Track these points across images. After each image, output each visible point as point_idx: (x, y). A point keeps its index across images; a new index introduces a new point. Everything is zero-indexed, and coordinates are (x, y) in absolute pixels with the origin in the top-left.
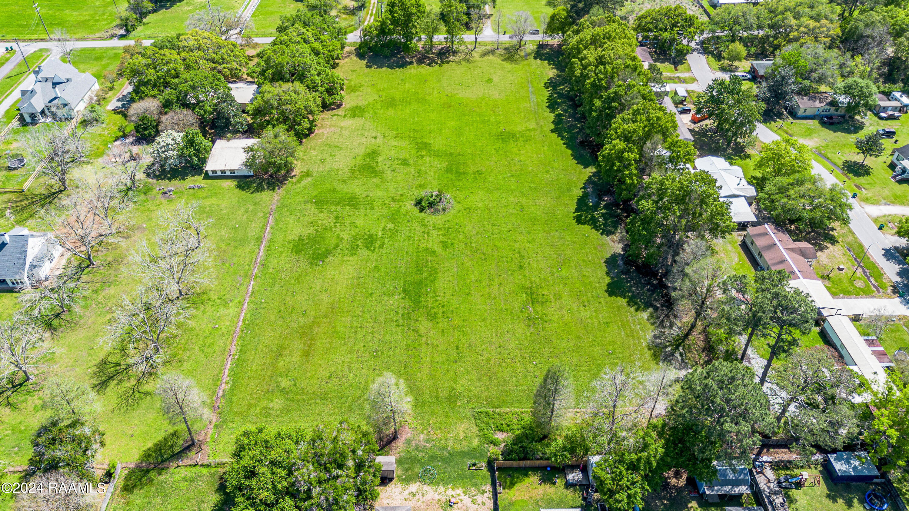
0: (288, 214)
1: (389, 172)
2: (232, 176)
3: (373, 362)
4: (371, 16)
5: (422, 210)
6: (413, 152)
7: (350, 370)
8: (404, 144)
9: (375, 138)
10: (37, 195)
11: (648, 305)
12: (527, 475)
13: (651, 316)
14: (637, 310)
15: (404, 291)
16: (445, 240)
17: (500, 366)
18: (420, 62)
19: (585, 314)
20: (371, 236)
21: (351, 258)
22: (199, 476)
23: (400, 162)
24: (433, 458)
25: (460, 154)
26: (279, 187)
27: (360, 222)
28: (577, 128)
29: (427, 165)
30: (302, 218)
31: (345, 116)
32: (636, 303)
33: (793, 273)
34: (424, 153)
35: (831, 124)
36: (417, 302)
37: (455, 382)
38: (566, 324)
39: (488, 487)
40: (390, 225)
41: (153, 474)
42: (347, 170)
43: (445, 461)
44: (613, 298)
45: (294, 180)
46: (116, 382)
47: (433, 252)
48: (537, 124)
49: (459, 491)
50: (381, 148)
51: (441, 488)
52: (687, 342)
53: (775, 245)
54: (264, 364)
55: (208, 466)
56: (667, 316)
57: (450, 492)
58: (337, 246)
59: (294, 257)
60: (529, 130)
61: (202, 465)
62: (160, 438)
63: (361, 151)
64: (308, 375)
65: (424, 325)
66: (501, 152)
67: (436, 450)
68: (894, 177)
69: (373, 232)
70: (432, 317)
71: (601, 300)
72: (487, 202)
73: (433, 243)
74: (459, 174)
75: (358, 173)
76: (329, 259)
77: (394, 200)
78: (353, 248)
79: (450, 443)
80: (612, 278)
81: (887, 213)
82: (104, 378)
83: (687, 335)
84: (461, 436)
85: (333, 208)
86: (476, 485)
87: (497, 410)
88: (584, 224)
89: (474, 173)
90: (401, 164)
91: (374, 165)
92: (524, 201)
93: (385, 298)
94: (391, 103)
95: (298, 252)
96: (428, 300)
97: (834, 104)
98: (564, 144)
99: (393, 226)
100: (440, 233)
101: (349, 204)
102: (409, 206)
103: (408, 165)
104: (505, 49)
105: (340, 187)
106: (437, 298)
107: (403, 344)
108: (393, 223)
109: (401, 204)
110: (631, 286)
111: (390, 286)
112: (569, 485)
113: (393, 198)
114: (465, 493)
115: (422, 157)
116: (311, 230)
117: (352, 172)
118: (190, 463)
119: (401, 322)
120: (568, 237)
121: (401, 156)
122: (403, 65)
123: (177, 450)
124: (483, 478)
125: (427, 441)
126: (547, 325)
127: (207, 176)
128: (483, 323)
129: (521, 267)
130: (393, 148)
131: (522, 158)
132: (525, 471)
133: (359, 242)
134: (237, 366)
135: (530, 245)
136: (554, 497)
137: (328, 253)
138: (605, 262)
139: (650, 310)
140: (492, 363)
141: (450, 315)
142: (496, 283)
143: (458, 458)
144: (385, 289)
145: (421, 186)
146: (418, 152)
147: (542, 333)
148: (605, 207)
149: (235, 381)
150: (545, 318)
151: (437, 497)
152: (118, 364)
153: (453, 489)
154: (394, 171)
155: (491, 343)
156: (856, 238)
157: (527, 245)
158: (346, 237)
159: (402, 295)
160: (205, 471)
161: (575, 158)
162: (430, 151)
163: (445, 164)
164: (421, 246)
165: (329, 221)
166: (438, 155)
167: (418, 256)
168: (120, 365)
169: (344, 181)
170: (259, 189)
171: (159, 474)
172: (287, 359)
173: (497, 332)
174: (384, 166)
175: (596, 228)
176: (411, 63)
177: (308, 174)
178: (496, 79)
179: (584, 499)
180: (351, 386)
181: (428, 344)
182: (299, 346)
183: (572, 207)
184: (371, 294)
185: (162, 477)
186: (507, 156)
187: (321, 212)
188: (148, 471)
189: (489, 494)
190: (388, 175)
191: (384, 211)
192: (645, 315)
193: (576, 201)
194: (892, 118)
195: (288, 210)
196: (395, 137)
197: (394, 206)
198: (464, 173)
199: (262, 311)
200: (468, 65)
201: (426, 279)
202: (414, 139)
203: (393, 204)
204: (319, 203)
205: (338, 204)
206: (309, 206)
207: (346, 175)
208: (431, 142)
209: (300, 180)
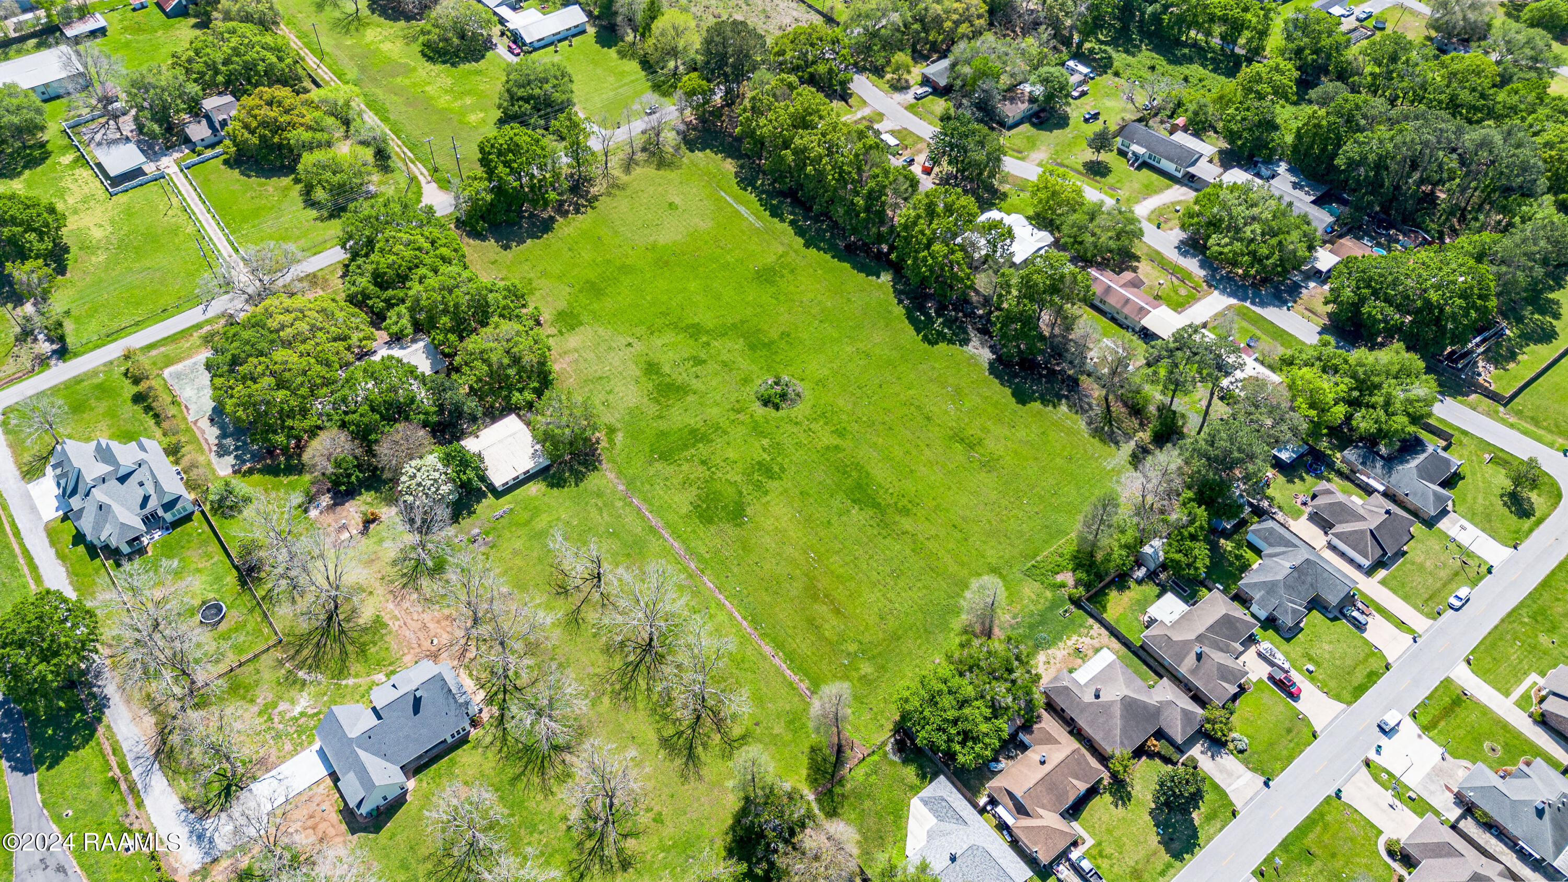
0: (648, 487)
1: (694, 381)
2: (529, 477)
3: (901, 584)
4: (413, 162)
5: (777, 407)
6: (691, 342)
7: (891, 601)
8: (669, 337)
9: (630, 345)
10: (310, 633)
11: (1060, 397)
12: (1107, 594)
13: (1069, 406)
14: (1054, 407)
15: (854, 501)
16: (833, 428)
17: (1002, 521)
18: (561, 210)
19: (1021, 433)
20: (759, 463)
21: (768, 498)
22: (876, 764)
23: (692, 363)
24: (1031, 627)
25: (743, 322)
26: (600, 462)
27: (732, 455)
28: (825, 231)
29: (724, 351)
30: (668, 483)
31: (561, 332)
32: (1049, 401)
33: (1142, 308)
34: (705, 339)
35: (1041, 123)
36: (877, 506)
37: (983, 557)
38: (1016, 453)
39: (1091, 621)
40: (765, 442)
41: (838, 790)
42: (646, 401)
43: (1042, 622)
44: (1028, 406)
45: (604, 444)
46: (700, 748)
47: (837, 447)
48: (782, 244)
49: (1075, 638)
50: (651, 356)
51: (1061, 645)
52: (1114, 415)
53: (1110, 287)
54: (813, 644)
55: (873, 752)
56: (1080, 399)
57: (1069, 643)
58: (740, 493)
59: (713, 529)
60: (781, 256)
61: (869, 755)
62: (806, 761)
63: (635, 370)
64: (862, 628)
65: (906, 524)
66: (782, 298)
67: (1028, 620)
68: (1132, 165)
69: (757, 458)
70: (905, 512)
71: (1020, 413)
72: (829, 366)
73: (826, 438)
74: (769, 345)
75: (663, 399)
76: (749, 511)
77: (736, 411)
78: (760, 487)
79: (1032, 607)
80: (1010, 387)
81: (1152, 207)
82: (685, 752)
83: (1108, 407)
84: (1034, 597)
85: (686, 454)
86: (1081, 625)
87: (1038, 559)
88: (937, 343)
89: (782, 338)
90: (696, 364)
91: (668, 380)
92: (860, 345)
93: (844, 518)
94: (594, 289)
95: (710, 521)
96: (884, 499)
97: (1033, 100)
98: (832, 257)
100: (821, 423)
101: (697, 441)
102: (759, 411)
103: (704, 362)
104: (644, 150)
105: (663, 425)
106: (891, 491)
107: (908, 552)
108: (765, 437)
109: (748, 411)
110: (1031, 387)
111: (836, 503)
112: (1140, 582)
113: (733, 410)
114: (1079, 636)
115: (708, 344)
116: (694, 491)
118: (856, 761)
119: (884, 532)
120: (937, 365)
121: (685, 355)
122: (546, 226)
123: (833, 759)
124: (1080, 617)
125: (1014, 618)
126: (1001, 462)
127: (498, 494)
128: (951, 493)
129: (928, 419)
130: (665, 349)
131: (810, 296)
132: (1102, 593)
133: (756, 476)
134: (792, 661)
136: (1138, 597)
138: (990, 373)
139: (1064, 401)
140: (994, 523)
141: (918, 501)
142: (923, 447)
143: (1049, 615)
144: (835, 510)
146: (696, 340)
147: (1005, 472)
148: (939, 315)
149: (807, 674)
150: (995, 457)
151: (1065, 653)
152: (680, 734)
153: (1069, 638)
154: (697, 377)
155: (976, 505)
156: (1149, 246)
157: (910, 392)
158: (738, 478)
159: (856, 507)
160: (875, 758)
161: (860, 271)
162: (707, 332)
163: (741, 341)
164: (819, 448)
166: (722, 332)
167: (828, 460)
168: (683, 732)
169: (660, 417)
170: (579, 478)
171: (843, 786)
172: (827, 626)
173: (971, 493)
175: (951, 342)
176: (552, 219)
177: (612, 430)
178: (677, 200)
179: (1158, 585)
180: (907, 614)
181: (928, 539)
182: (822, 609)
183: (910, 330)
184: (829, 522)
185: (848, 786)
186: (793, 301)
187: (680, 465)
188: (830, 791)
189: (1096, 626)
190: (696, 384)
191: (742, 429)
192: (1064, 408)
193: (907, 321)
194: (1084, 94)
195: (642, 484)
196: (652, 333)
197: (744, 418)
198: (772, 343)
199: (751, 599)
200: (622, 193)
201: (860, 478)
202: (675, 326)
203: (741, 417)
204: (666, 457)
205: (686, 447)
206: (658, 466)
207: (653, 409)
208: (697, 320)
209: (611, 441)
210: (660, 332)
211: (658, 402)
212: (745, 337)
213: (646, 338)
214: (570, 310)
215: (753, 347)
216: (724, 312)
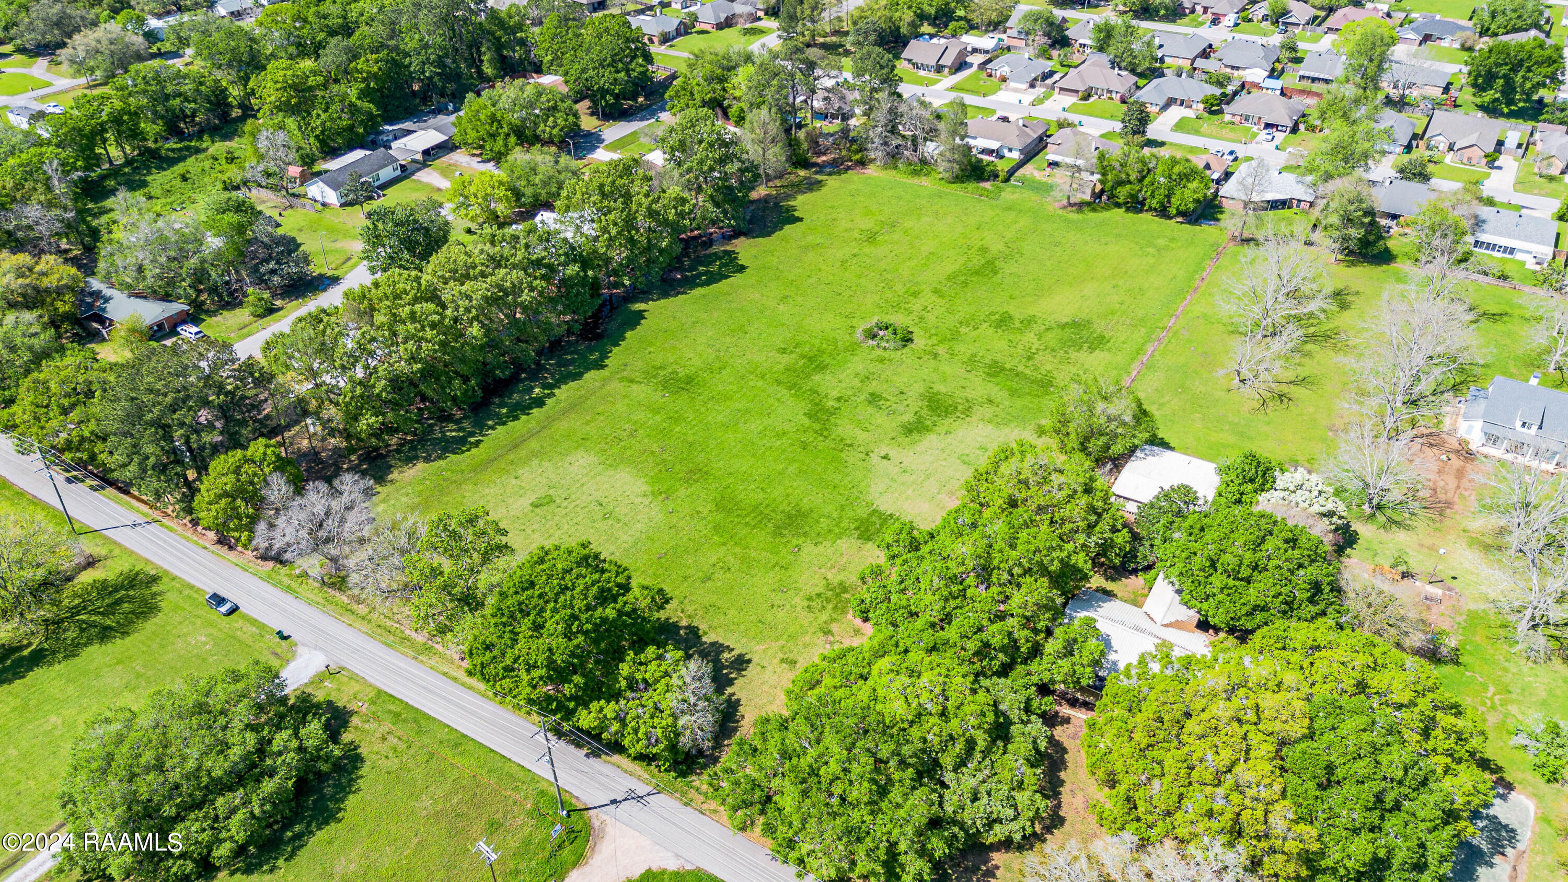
1: (911, 394)
6: (843, 412)
8: (846, 431)
9: (885, 457)
15: (996, 273)
16: (911, 298)
20: (998, 327)
21: (1037, 314)
23: (881, 402)
25: (779, 384)
27: (1002, 344)
29: (844, 385)
34: (831, 403)
36: (990, 263)
40: (963, 330)
42: (974, 418)
47: (935, 292)
50: (893, 435)
58: (1047, 329)
59: (1108, 334)
60: (632, 381)
63: (930, 440)
65: (997, 248)
69: (992, 330)
70: (983, 250)
74: (812, 359)
75: (960, 407)
76: (1065, 320)
77: (936, 356)
78: (1029, 321)
85: (1027, 371)
89: (791, 352)
90: (882, 399)
91: (925, 412)
92: (773, 303)
93: (1021, 274)
95: (1101, 338)
96: (977, 261)
99: (961, 329)
100: (909, 306)
101: (1003, 369)
102: (920, 342)
103: (872, 394)
105: (1002, 396)
106: (966, 260)
107: (1027, 243)
108: (958, 332)
109: (929, 349)
111: (1008, 281)
113: (935, 358)
115: (839, 399)
116: (1073, 355)
117: (968, 411)
119: (1017, 256)
121: (871, 410)
130: (871, 428)
131: (701, 348)
133: (1017, 326)
135: (823, 267)
137: (1066, 326)
141: (965, 247)
144: (1016, 280)
145: (882, 360)
146: (837, 409)
154: (902, 393)
158: (1030, 335)
159: (1001, 271)
162: (817, 404)
163: (817, 378)
164: (944, 301)
165: (1042, 357)
166: (811, 393)
167: (956, 294)
169: (991, 402)
174: (911, 404)
181: (1004, 237)
187: (1048, 372)
190: (916, 390)
191: (960, 348)
196: (851, 445)
197: (941, 350)
198: (804, 357)
201: (964, 274)
202: (824, 431)
203: (942, 352)
204: (1045, 383)
205: (1018, 374)
206: (1063, 384)
207: (981, 410)
208: (800, 417)
210: (842, 440)
211: (968, 409)
212: (808, 376)
213: (862, 449)
214: (856, 529)
215: (821, 368)
216: (771, 401)
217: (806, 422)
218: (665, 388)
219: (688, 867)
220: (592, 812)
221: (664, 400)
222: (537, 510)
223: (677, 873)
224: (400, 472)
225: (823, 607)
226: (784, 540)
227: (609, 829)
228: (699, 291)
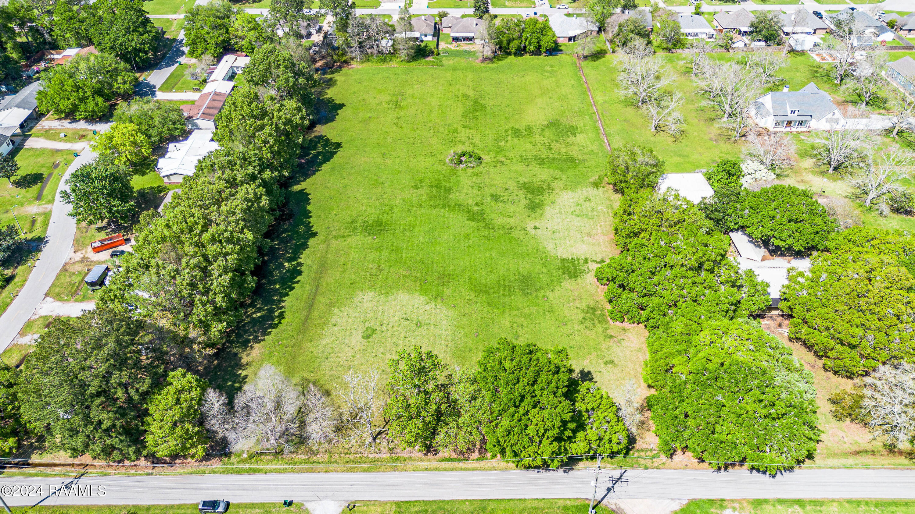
0: (595, 151)
1: (511, 188)
6: (487, 210)
8: (500, 221)
9: (536, 228)
15: (485, 108)
16: (455, 134)
19: (364, 97)
20: (517, 138)
21: (529, 124)
23: (502, 198)
25: (435, 207)
27: (528, 146)
29: (471, 195)
30: (581, 148)
31: (586, 261)
34: (475, 208)
36: (476, 102)
39: (440, 49)
40: (502, 144)
42: (557, 190)
45: (607, 180)
47: (465, 128)
49: (453, 48)
50: (526, 214)
51: (461, 49)
55: (571, 54)
57: (457, 48)
58: (542, 131)
59: (573, 124)
60: (343, 236)
61: (574, 54)
63: (549, 210)
65: (471, 93)
66: (386, 209)
69: (515, 140)
70: (465, 96)
73: (464, 134)
74: (438, 186)
75: (544, 187)
76: (546, 123)
78: (529, 128)
85: (556, 156)
87: (431, 66)
89: (422, 186)
90: (500, 196)
91: (529, 196)
92: (380, 160)
95: (572, 127)
98: (311, 217)
99: (500, 144)
101: (544, 159)
102: (486, 158)
103: (492, 195)
105: (557, 173)
109: (495, 160)
113: (503, 164)
114: (450, 48)
115: (477, 204)
116: (568, 140)
117: (550, 188)
121: (501, 205)
123: (589, 57)
130: (511, 215)
131: (365, 201)
133: (526, 133)
134: (579, 79)
135: (387, 130)
137: (549, 126)
138: (334, 120)
140: (431, 80)
141: (454, 97)
142: (420, 111)
144: (499, 108)
145: (477, 175)
146: (482, 210)
147: (397, 89)
148: (309, 154)
149: (576, 75)
151: (463, 47)
154: (507, 189)
155: (429, 87)
158: (537, 136)
159: (487, 106)
161: (308, 199)
162: (469, 212)
163: (451, 196)
164: (475, 131)
165: (555, 146)
166: (458, 206)
167: (477, 125)
169: (555, 178)
174: (518, 194)
175: (326, 141)
177: (595, 184)
178: (358, 337)
183: (338, 155)
187: (566, 153)
190: (512, 185)
191: (510, 154)
193: (332, 160)
195: (597, 153)
196: (511, 228)
197: (501, 158)
198: (432, 187)
201: (470, 113)
202: (488, 226)
203: (503, 159)
204: (571, 160)
205: (553, 159)
206: (580, 157)
207: (556, 185)
208: (467, 223)
209: (601, 178)
210: (503, 227)
211: (549, 186)
212: (446, 198)
213: (519, 228)
214: (564, 273)
215: (449, 190)
216: (441, 219)
217: (474, 224)
218: (369, 233)
219: (685, 502)
220: (604, 502)
221: (376, 241)
222: (371, 339)
223: (682, 510)
224: (247, 355)
225: (594, 324)
226: (534, 296)
227: (623, 506)
228: (326, 167)
